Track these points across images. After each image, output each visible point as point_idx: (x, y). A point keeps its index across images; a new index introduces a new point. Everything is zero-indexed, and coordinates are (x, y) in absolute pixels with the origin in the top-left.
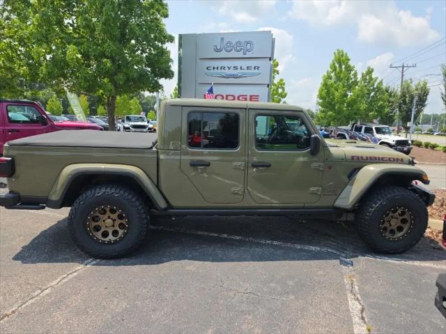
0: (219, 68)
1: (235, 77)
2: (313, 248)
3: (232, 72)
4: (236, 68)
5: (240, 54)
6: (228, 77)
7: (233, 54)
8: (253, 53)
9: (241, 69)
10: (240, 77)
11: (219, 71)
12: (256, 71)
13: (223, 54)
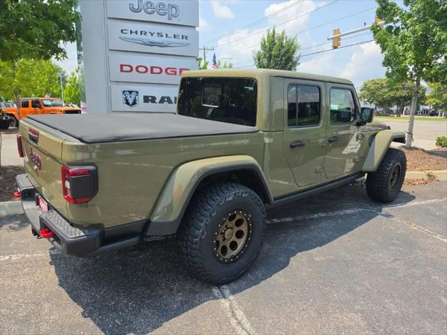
0: (139, 33)
1: (161, 45)
2: (349, 211)
3: (156, 39)
4: (160, 35)
5: (164, 19)
6: (152, 44)
7: (155, 17)
8: (179, 20)
9: (167, 36)
10: (166, 46)
11: (139, 36)
12: (184, 41)
13: (142, 16)
